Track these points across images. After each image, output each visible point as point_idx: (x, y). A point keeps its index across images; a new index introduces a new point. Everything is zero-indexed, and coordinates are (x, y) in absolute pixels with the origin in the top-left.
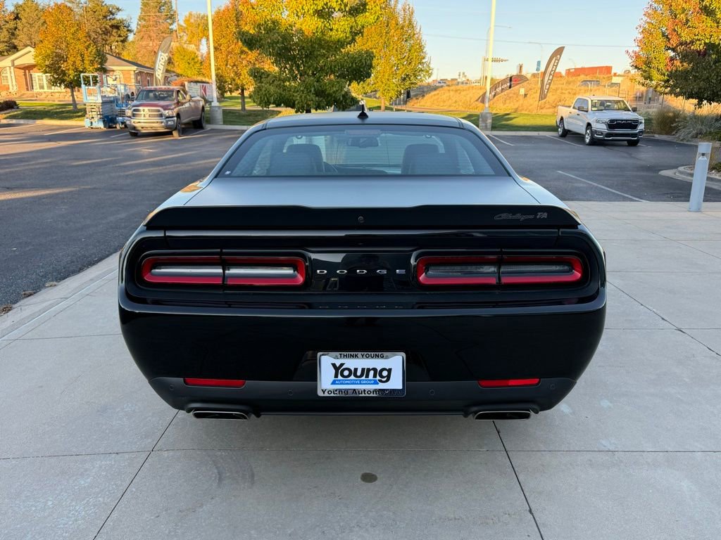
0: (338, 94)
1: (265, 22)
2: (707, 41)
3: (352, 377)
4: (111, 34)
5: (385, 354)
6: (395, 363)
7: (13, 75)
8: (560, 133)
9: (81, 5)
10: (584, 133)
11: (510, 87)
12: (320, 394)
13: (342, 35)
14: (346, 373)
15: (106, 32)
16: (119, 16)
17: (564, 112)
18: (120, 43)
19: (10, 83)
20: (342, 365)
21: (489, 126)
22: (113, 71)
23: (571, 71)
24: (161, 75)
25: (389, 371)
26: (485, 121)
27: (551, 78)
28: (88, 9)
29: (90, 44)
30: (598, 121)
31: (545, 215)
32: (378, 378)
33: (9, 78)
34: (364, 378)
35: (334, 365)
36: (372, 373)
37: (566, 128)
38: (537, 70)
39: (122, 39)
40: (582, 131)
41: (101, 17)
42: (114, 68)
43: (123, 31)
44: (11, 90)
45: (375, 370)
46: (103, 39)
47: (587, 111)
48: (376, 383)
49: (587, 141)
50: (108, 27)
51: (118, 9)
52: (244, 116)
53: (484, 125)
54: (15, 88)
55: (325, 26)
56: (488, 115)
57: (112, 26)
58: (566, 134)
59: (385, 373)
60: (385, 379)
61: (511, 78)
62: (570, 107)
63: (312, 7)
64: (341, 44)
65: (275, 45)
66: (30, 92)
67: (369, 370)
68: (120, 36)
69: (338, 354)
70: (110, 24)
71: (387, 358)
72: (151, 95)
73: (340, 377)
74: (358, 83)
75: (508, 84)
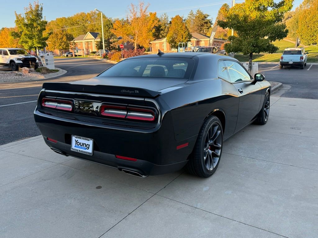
0: (264, 46)
1: (231, 16)
3: (80, 146)
4: (204, 26)
5: (88, 139)
6: (90, 142)
7: (166, 45)
9: (194, 16)
12: (71, 150)
13: (270, 18)
14: (78, 144)
15: (202, 25)
16: (208, 18)
18: (207, 29)
19: (164, 48)
20: (77, 140)
22: (201, 41)
24: (212, 42)
25: (89, 145)
28: (197, 17)
29: (186, 31)
31: (138, 92)
32: (86, 147)
33: (164, 46)
34: (82, 146)
35: (75, 140)
36: (85, 145)
39: (208, 27)
41: (201, 19)
42: (202, 40)
43: (209, 24)
44: (164, 50)
45: (85, 144)
46: (201, 28)
48: (85, 149)
50: (203, 23)
51: (208, 16)
52: (245, 58)
54: (166, 49)
55: (261, 15)
57: (205, 23)
59: (88, 146)
60: (87, 148)
63: (253, 7)
64: (270, 22)
65: (233, 26)
66: (171, 51)
67: (84, 144)
68: (207, 26)
69: (76, 136)
70: (204, 22)
71: (89, 140)
72: (203, 50)
73: (77, 145)
74: (279, 40)
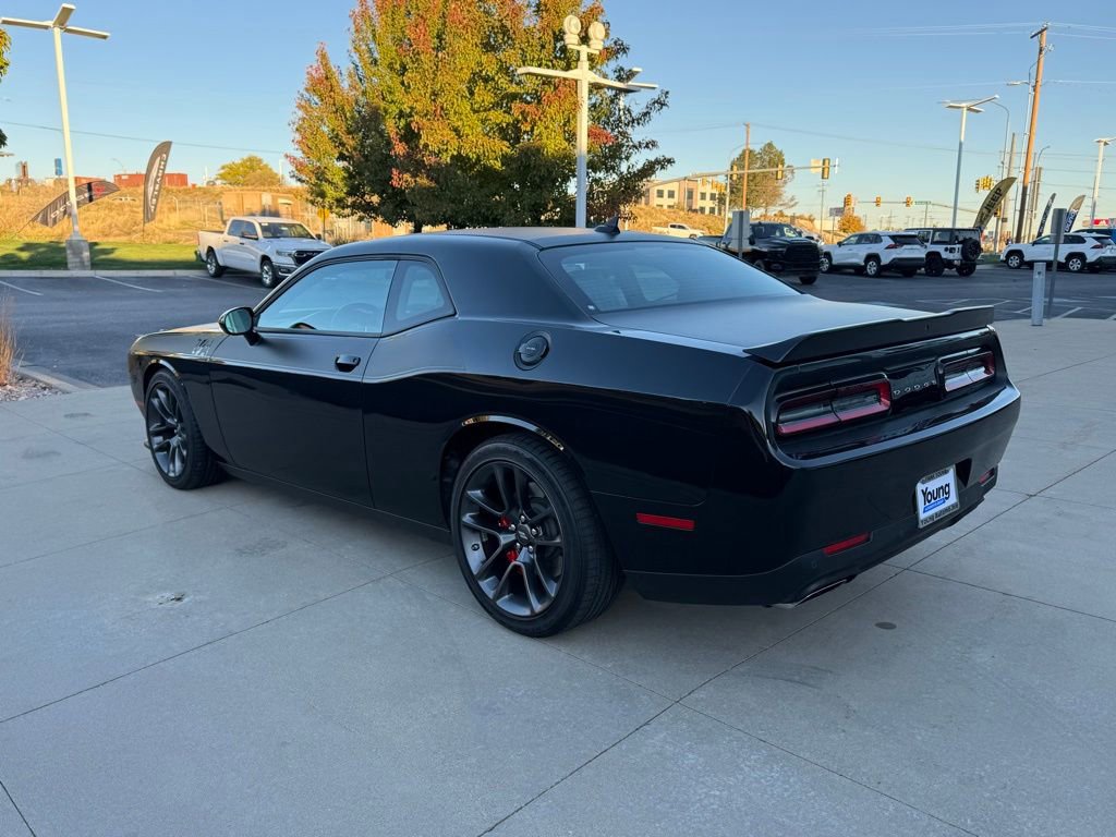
2: (455, 153)
8: (212, 272)
10: (259, 271)
11: (91, 199)
17: (213, 240)
21: (88, 263)
23: (123, 177)
26: (77, 252)
27: (157, 188)
30: (279, 253)
37: (221, 263)
38: (56, 173)
40: (255, 267)
47: (257, 239)
49: (268, 281)
53: (78, 260)
56: (82, 244)
58: (222, 272)
61: (89, 185)
62: (222, 232)
75: (87, 195)
